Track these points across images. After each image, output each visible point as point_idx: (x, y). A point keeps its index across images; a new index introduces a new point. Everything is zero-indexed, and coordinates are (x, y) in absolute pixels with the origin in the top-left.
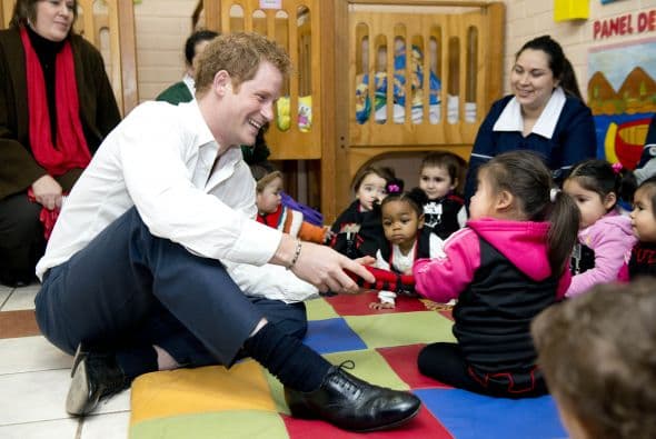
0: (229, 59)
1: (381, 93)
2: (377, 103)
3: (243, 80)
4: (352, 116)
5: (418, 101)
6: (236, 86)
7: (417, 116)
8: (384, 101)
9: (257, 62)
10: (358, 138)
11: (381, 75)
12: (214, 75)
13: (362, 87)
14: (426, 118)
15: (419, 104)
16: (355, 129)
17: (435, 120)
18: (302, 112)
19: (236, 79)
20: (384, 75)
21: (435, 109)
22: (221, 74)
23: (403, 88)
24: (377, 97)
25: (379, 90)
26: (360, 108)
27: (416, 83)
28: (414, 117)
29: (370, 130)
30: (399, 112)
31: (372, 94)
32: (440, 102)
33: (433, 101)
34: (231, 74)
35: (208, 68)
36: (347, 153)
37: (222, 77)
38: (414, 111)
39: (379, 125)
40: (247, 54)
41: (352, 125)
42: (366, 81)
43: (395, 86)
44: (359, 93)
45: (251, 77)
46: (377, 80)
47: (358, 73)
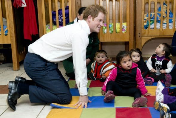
0: (91, 12)
1: (152, 19)
2: (151, 22)
3: (95, 17)
4: (143, 27)
5: (165, 21)
6: (93, 19)
7: (164, 26)
8: (153, 22)
9: (98, 13)
10: (144, 34)
11: (153, 14)
12: (88, 16)
13: (146, 18)
14: (168, 27)
15: (166, 22)
16: (143, 31)
17: (171, 28)
18: (124, 27)
19: (93, 17)
20: (154, 13)
21: (171, 24)
22: (89, 16)
23: (160, 18)
24: (151, 20)
25: (152, 18)
26: (145, 24)
27: (164, 16)
28: (163, 27)
29: (149, 31)
30: (158, 25)
31: (149, 20)
32: (172, 22)
33: (170, 21)
34: (92, 16)
35: (86, 15)
36: (141, 38)
37: (90, 17)
38: (163, 25)
39: (151, 30)
40: (95, 11)
41: (142, 29)
42: (147, 16)
43: (157, 17)
44: (145, 19)
45: (97, 16)
46: (151, 15)
47: (145, 13)
